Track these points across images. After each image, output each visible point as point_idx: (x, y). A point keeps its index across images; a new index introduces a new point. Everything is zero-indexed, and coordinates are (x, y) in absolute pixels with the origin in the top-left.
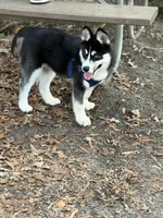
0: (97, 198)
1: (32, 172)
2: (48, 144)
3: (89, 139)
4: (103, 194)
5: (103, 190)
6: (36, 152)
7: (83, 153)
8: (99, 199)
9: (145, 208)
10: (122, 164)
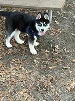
0: (37, 90)
1: (11, 77)
2: (18, 64)
3: (36, 61)
4: (40, 88)
5: (40, 86)
6: (13, 68)
7: (33, 68)
8: (38, 90)
9: (57, 94)
10: (49, 73)
